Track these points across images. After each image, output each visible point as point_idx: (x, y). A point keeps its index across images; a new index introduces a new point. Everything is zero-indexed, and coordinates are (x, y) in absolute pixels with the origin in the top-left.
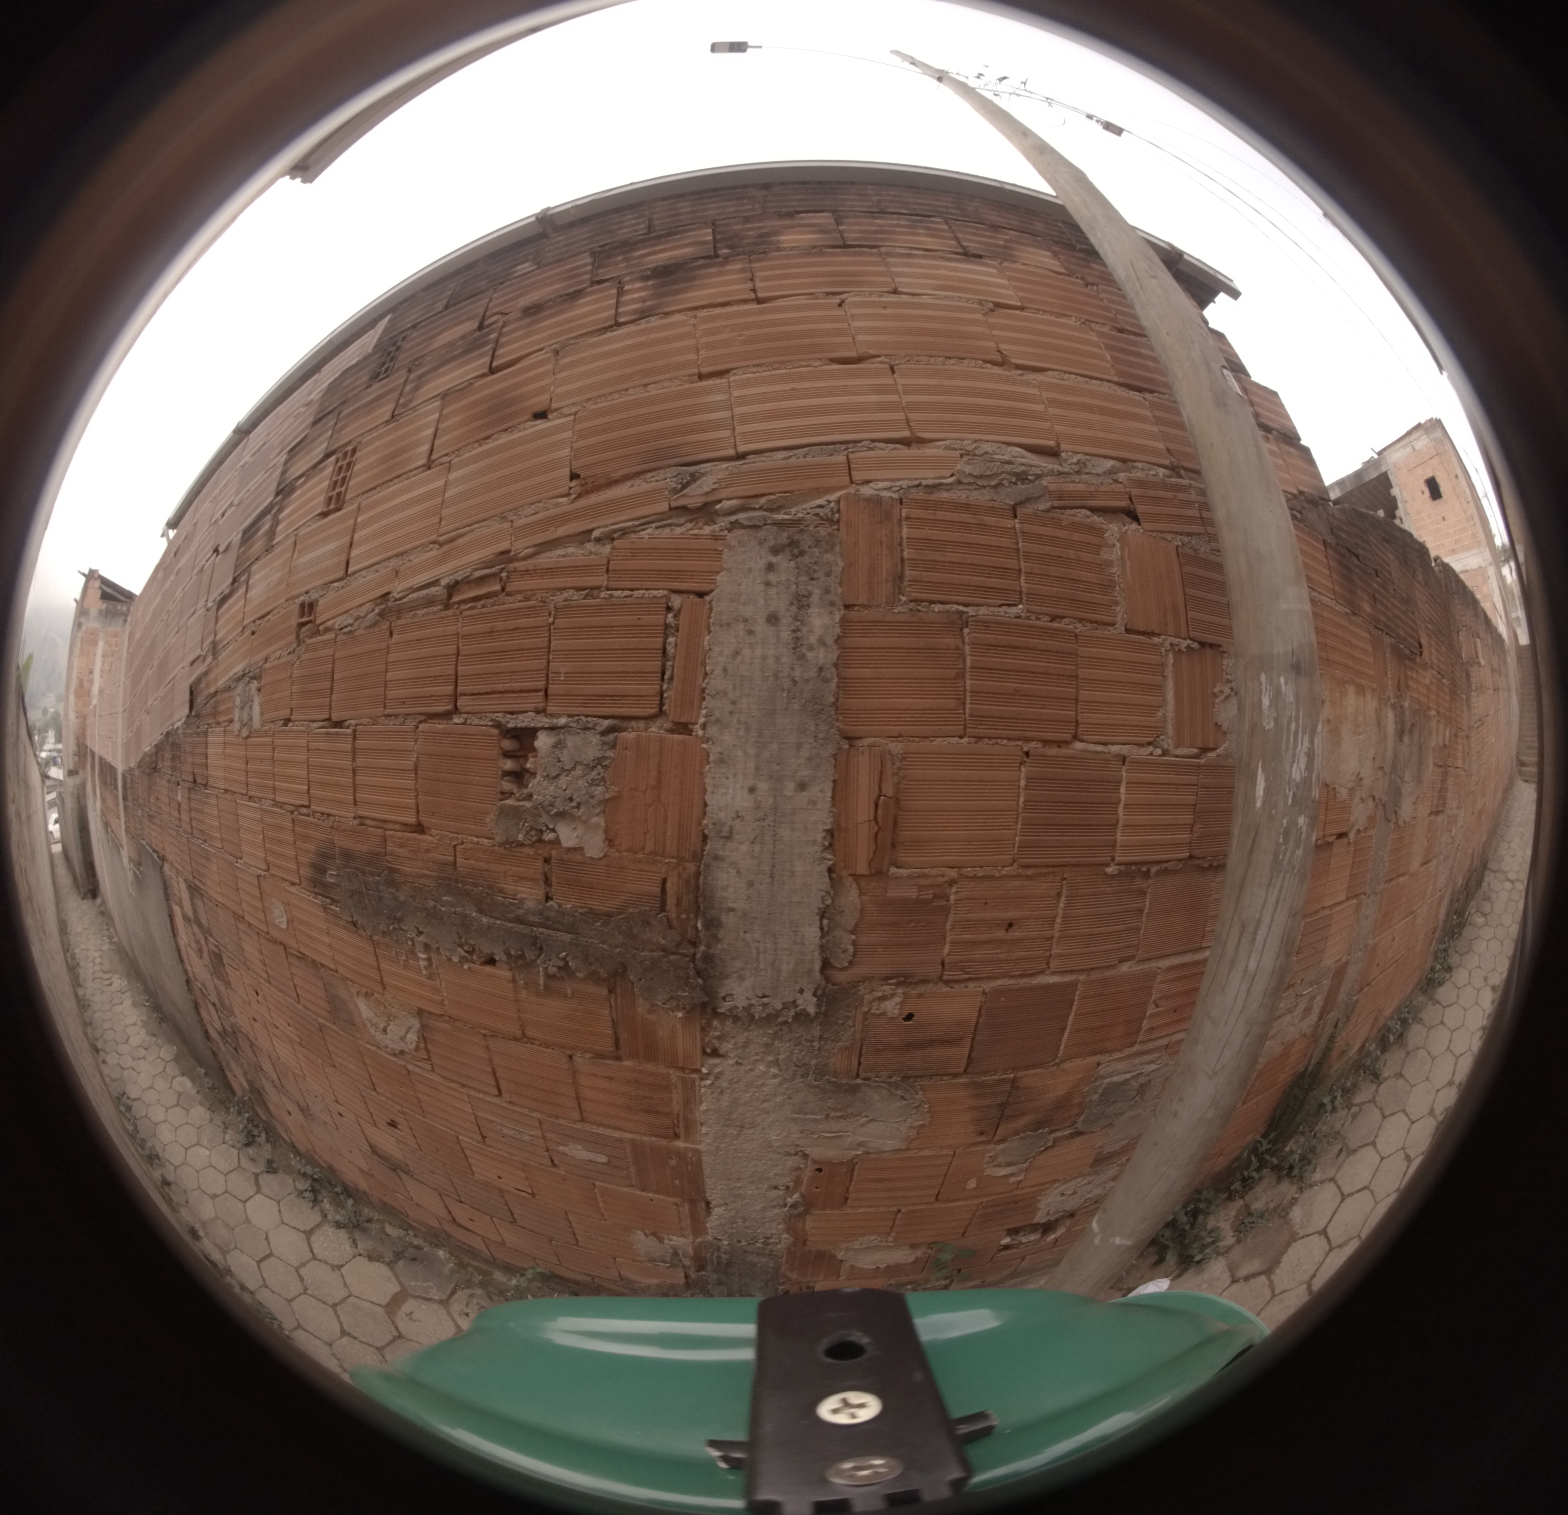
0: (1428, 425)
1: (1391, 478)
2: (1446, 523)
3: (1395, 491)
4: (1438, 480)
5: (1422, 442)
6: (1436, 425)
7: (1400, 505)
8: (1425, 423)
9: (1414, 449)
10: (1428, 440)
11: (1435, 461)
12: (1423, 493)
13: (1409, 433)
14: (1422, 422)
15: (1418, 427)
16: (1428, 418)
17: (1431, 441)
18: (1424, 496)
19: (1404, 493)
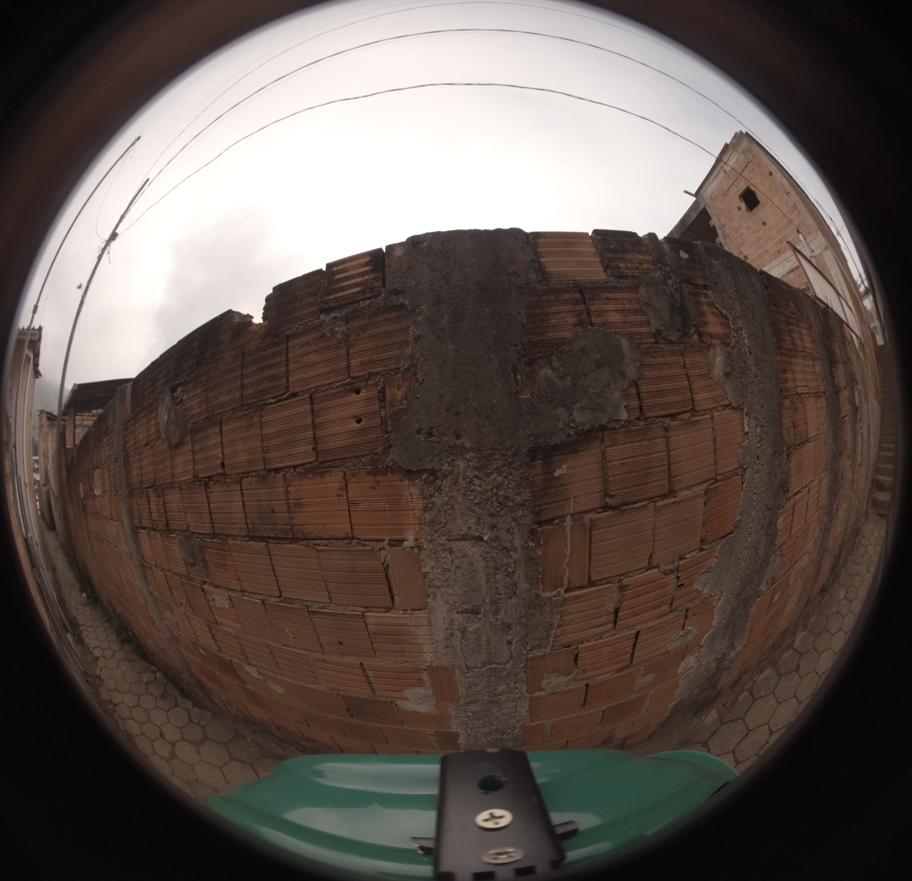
0: (734, 142)
1: (710, 211)
2: (767, 227)
4: (753, 188)
5: (732, 161)
6: (741, 137)
7: (719, 231)
8: (731, 142)
9: (725, 172)
10: (734, 157)
11: (746, 172)
13: (719, 160)
14: (727, 143)
15: (726, 148)
16: (733, 135)
17: (740, 153)
18: (741, 211)
19: (723, 220)
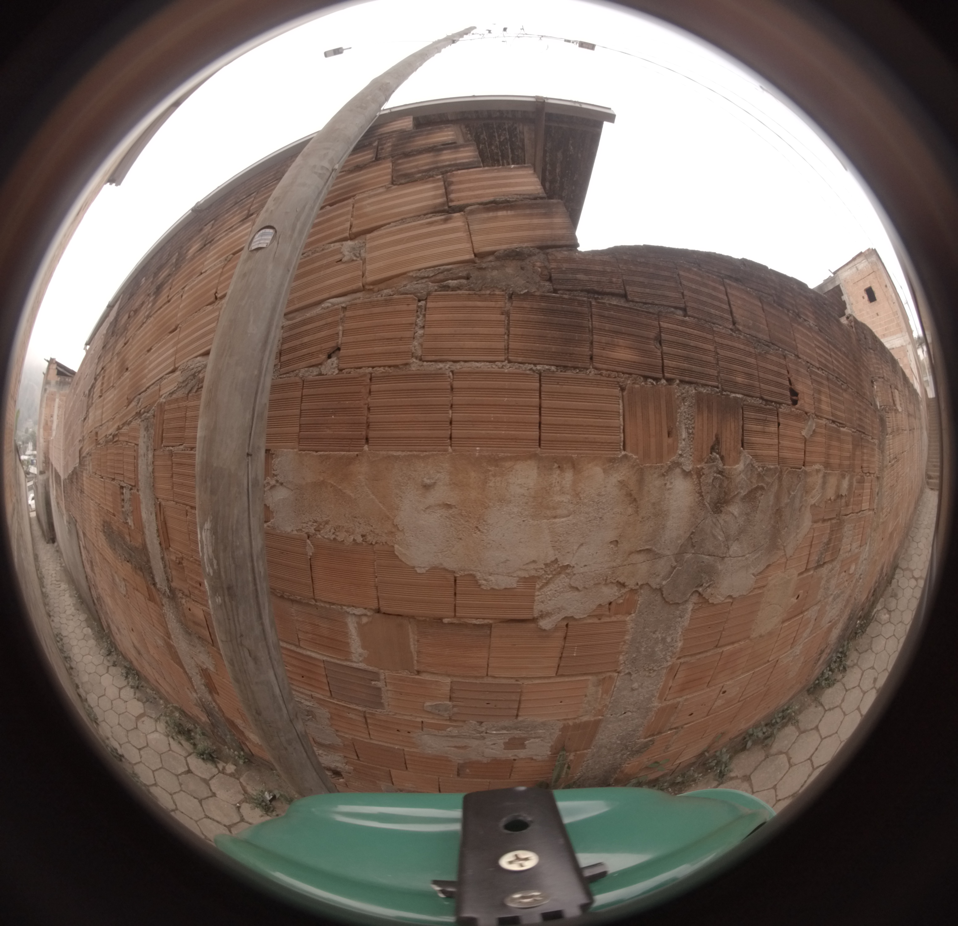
0: (867, 253)
1: (842, 289)
2: (879, 317)
3: (845, 298)
4: (874, 289)
5: (863, 265)
6: (873, 252)
7: (848, 306)
8: (865, 252)
9: (857, 269)
10: (867, 263)
11: (871, 277)
12: (863, 297)
13: (854, 259)
14: (863, 251)
15: (861, 254)
16: (867, 248)
17: (869, 263)
18: (864, 300)
19: (851, 298)
